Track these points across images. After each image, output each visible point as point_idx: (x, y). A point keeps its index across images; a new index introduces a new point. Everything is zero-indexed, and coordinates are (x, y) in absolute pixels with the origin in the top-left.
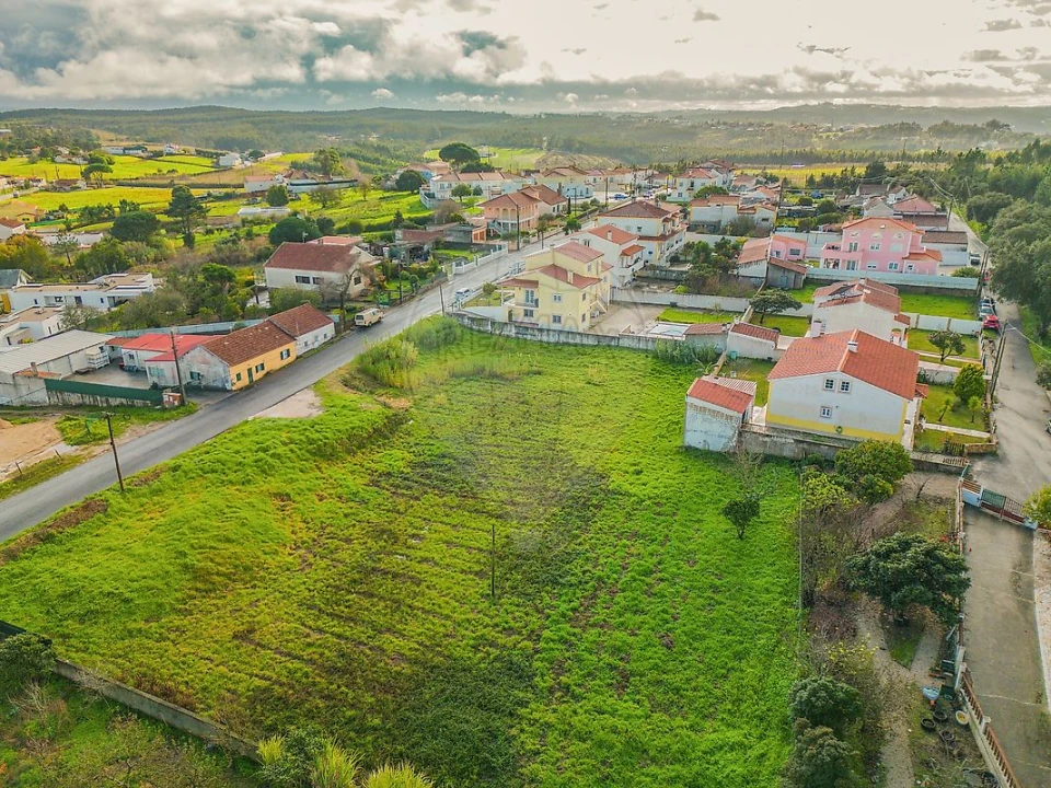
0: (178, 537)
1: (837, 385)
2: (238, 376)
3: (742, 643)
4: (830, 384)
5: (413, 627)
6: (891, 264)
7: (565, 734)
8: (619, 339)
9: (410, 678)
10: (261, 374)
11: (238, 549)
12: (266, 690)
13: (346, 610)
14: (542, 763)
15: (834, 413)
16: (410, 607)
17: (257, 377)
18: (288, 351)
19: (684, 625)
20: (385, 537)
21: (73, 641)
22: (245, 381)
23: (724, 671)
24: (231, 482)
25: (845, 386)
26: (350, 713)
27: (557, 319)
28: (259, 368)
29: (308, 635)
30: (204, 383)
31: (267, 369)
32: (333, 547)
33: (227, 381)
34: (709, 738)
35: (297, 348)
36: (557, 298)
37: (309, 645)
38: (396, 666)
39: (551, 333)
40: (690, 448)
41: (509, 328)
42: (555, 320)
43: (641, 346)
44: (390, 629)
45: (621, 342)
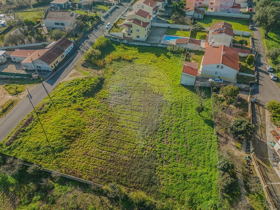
0: (58, 127)
1: (220, 67)
2: (52, 67)
3: (203, 145)
4: (218, 66)
5: (126, 146)
6: (227, 9)
7: (168, 173)
8: (157, 44)
9: (129, 161)
10: (58, 64)
11: (75, 129)
12: (97, 169)
13: (108, 143)
14: (165, 181)
15: (219, 73)
16: (123, 141)
17: (56, 65)
18: (63, 55)
19: (189, 142)
20: (111, 120)
21: (43, 160)
22: (54, 67)
23: (200, 154)
24: (65, 107)
25: (222, 67)
26: (118, 173)
27: (138, 37)
28: (57, 62)
29: (101, 152)
30: (42, 69)
31: (59, 62)
32: (99, 124)
33: (49, 69)
34: (199, 171)
35: (65, 54)
36: (138, 31)
37: (103, 155)
38: (126, 158)
39: (137, 42)
40: (182, 85)
41: (125, 41)
42: (137, 37)
43: (163, 46)
44: (120, 148)
45: (158, 45)
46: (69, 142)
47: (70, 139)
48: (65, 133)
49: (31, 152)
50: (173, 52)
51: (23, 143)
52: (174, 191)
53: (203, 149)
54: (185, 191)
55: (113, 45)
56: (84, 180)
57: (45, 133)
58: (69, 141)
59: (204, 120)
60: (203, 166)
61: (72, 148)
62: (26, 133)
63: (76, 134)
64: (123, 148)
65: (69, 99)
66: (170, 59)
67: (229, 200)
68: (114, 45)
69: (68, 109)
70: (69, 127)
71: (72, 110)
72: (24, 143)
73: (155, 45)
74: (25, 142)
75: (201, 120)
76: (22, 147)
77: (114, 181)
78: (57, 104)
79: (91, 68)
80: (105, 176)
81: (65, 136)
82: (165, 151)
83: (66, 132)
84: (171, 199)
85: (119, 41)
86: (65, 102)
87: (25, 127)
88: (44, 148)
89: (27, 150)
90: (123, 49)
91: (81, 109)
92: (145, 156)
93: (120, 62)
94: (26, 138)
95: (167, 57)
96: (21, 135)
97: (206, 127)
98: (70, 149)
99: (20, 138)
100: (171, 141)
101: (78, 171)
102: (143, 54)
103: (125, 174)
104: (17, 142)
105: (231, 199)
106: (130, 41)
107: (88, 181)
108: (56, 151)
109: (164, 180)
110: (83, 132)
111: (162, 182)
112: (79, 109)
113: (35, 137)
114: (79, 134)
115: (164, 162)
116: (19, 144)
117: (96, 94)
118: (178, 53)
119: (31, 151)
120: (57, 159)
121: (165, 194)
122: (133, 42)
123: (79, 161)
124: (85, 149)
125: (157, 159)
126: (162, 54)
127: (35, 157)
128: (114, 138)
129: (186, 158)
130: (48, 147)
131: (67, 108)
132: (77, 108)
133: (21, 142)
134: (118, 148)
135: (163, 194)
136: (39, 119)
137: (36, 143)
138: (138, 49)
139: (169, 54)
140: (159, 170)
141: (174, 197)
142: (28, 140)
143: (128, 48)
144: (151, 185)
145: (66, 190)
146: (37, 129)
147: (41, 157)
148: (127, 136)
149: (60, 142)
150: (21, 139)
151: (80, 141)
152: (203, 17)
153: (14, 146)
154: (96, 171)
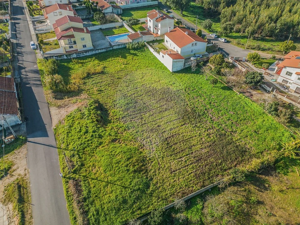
1: (194, 44)
3: (241, 105)
5: (193, 142)
7: (244, 138)
9: (210, 151)
12: (196, 174)
13: (177, 150)
15: (194, 51)
16: (186, 140)
19: (230, 108)
23: (246, 112)
24: (97, 146)
25: (196, 44)
26: (214, 164)
29: (182, 160)
32: (149, 141)
34: (259, 123)
36: (83, 39)
37: (186, 161)
38: (204, 151)
39: (90, 52)
40: (174, 72)
41: (73, 55)
42: (84, 47)
43: (120, 47)
44: (191, 146)
45: (114, 48)
46: (145, 173)
47: (142, 171)
48: (132, 169)
49: (121, 211)
50: (134, 49)
51: (100, 210)
52: (261, 146)
53: (244, 108)
54: (266, 141)
55: (63, 64)
56: (198, 191)
57: (111, 183)
58: (143, 172)
59: (221, 89)
60: (256, 118)
61: (153, 176)
62: (91, 199)
63: (141, 162)
64: (193, 145)
65: (91, 137)
66: (138, 56)
67: (293, 126)
68: (65, 64)
69: (103, 147)
70: (128, 160)
71: (107, 145)
72: (102, 209)
73: (111, 49)
74: (102, 207)
75: (219, 89)
76: (105, 215)
77: (219, 172)
78: (84, 150)
79: (68, 98)
80: (209, 174)
81: (135, 171)
82: (223, 125)
83: (131, 167)
84: (265, 152)
85: (65, 57)
86: (92, 143)
87: (81, 194)
88: (130, 197)
89: (115, 213)
90: (80, 65)
91: (115, 138)
92: (216, 139)
93: (91, 78)
94: (98, 204)
95: (133, 55)
96: (88, 205)
97: (228, 92)
98: (153, 178)
99: (89, 209)
100: (219, 117)
101: (184, 189)
102: (107, 61)
103: (220, 161)
104: (94, 215)
105: (293, 125)
106: (81, 53)
107: (202, 189)
108: (144, 190)
109: (247, 144)
110: (145, 156)
111: (248, 146)
112: (114, 141)
113: (106, 194)
114: (144, 160)
115: (233, 133)
116: (98, 214)
117: (110, 119)
118: (140, 48)
119: (119, 209)
120: (154, 195)
121: (259, 153)
122: (84, 53)
123: (175, 181)
124: (165, 168)
125: (225, 134)
126: (127, 55)
127: (131, 211)
128: (177, 143)
129: (241, 121)
130: (132, 192)
131: (101, 146)
132: (110, 140)
133: (97, 211)
134: (190, 148)
135: (258, 153)
136: (83, 176)
137: (116, 198)
138: (96, 58)
139: (132, 52)
140: (237, 140)
141: (265, 149)
142: (102, 202)
143: (85, 61)
144: (244, 154)
145: (198, 209)
146: (97, 186)
147: (137, 206)
148: (183, 134)
149: (138, 180)
150: (93, 209)
151: (152, 166)
152: (122, 11)
153: (96, 221)
154: (197, 177)
